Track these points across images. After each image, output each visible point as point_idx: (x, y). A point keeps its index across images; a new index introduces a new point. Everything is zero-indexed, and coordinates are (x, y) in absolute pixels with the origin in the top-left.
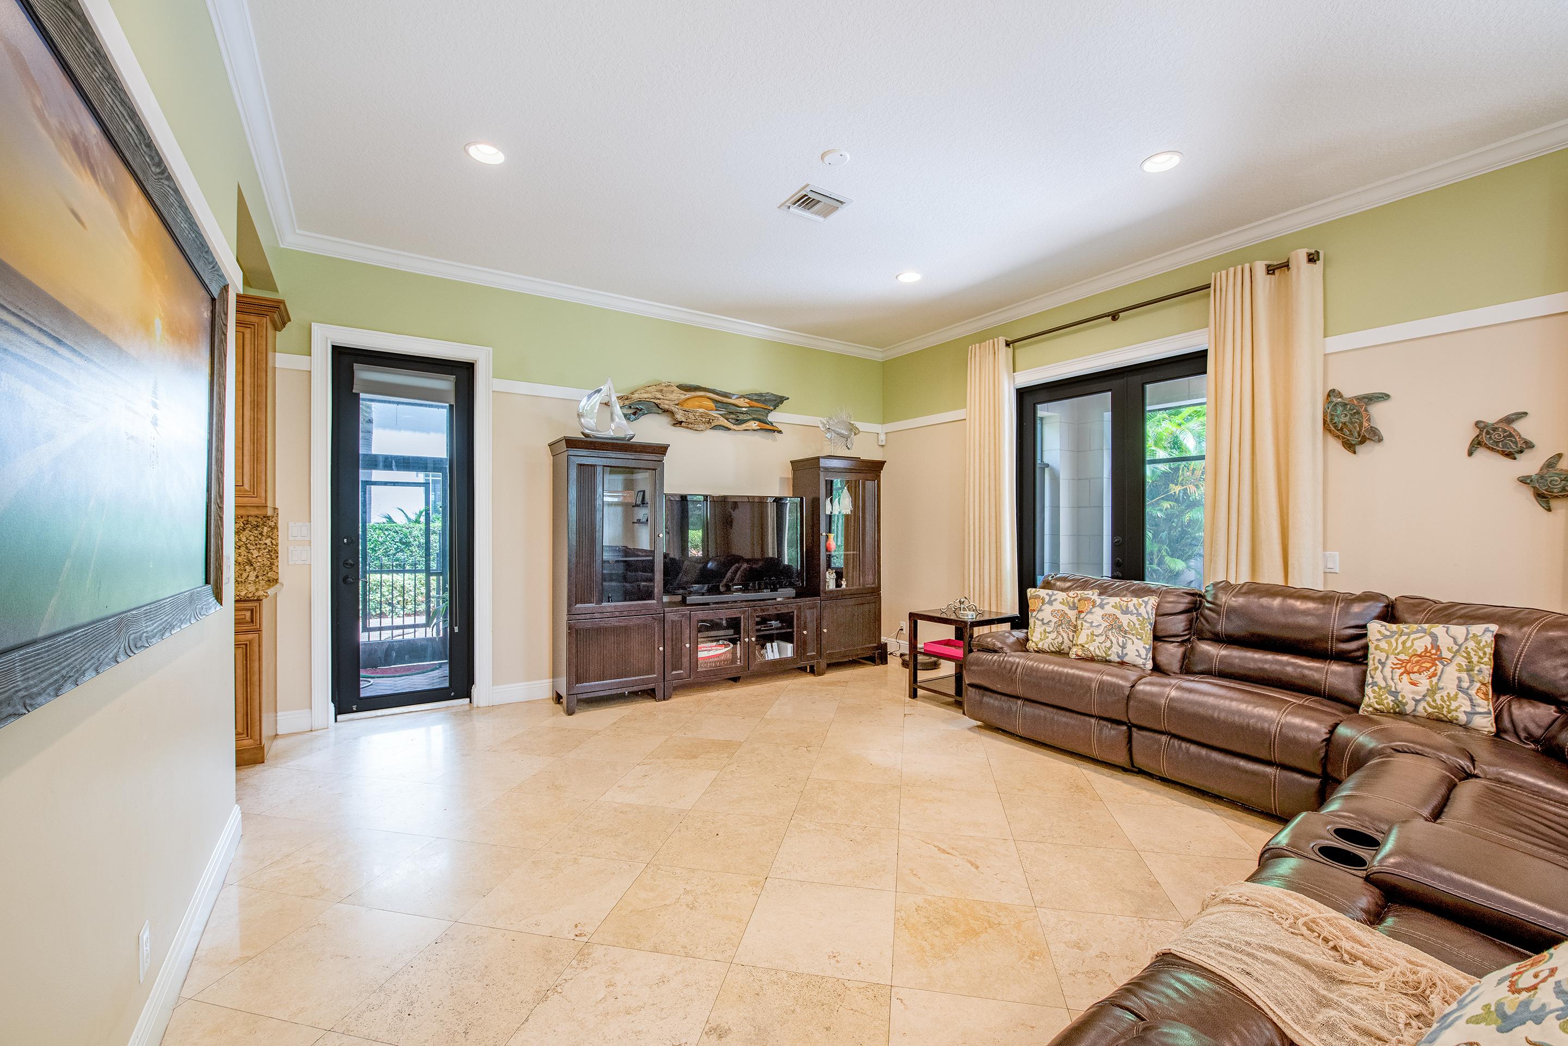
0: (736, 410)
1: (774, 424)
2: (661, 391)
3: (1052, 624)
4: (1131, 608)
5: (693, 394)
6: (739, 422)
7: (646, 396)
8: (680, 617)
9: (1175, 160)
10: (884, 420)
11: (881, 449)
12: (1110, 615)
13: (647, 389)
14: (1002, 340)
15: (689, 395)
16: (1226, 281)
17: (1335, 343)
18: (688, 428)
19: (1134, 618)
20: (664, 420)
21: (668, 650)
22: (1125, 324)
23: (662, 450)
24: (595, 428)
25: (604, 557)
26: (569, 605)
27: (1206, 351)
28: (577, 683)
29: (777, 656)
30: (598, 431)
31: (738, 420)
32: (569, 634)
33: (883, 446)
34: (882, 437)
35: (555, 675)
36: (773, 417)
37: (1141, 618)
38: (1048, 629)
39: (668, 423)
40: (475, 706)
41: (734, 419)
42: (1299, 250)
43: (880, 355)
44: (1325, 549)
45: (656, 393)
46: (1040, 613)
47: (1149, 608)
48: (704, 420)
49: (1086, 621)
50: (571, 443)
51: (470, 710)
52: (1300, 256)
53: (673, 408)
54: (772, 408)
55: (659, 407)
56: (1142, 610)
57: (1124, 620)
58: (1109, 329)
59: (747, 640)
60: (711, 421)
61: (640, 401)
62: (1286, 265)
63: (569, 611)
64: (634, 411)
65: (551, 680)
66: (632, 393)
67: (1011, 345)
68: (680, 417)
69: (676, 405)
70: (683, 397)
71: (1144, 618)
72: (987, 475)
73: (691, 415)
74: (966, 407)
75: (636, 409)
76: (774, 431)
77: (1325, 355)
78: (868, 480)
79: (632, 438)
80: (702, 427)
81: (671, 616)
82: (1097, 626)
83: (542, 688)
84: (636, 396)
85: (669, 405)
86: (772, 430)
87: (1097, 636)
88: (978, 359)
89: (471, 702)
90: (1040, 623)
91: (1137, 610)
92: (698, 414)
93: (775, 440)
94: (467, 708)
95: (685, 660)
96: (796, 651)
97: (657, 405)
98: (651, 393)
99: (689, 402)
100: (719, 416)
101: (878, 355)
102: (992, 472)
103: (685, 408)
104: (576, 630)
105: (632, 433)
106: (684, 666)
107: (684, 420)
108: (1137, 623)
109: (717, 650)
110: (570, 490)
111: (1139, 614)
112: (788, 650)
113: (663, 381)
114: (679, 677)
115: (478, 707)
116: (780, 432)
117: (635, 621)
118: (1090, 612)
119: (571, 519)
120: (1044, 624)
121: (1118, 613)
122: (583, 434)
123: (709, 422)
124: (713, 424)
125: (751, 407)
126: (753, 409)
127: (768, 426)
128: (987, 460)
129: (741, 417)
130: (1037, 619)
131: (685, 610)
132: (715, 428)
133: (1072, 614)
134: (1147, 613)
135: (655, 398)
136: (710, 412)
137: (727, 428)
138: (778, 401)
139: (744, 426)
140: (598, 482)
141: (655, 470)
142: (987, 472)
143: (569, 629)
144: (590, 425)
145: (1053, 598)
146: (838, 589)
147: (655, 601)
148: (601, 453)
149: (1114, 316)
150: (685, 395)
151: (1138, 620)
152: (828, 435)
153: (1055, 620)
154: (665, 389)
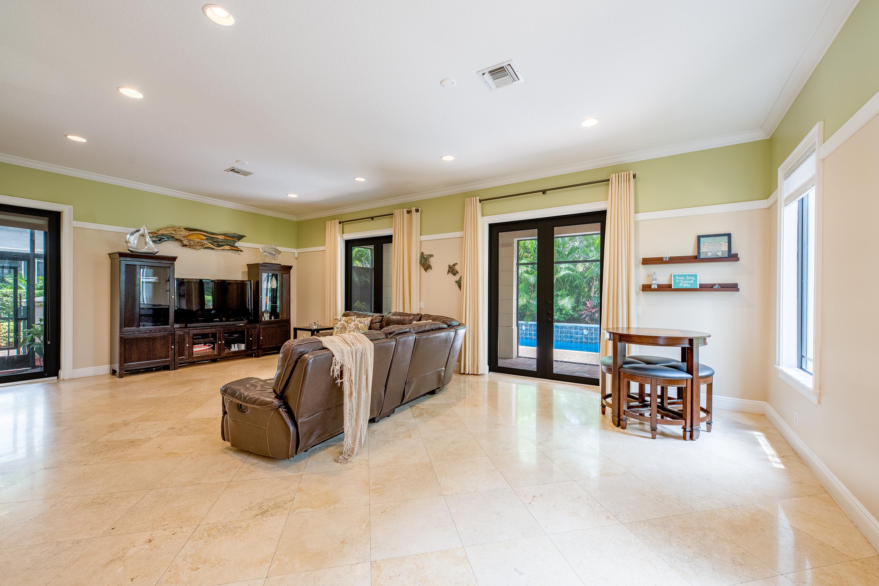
0: (217, 240)
1: (238, 247)
2: (175, 230)
3: (340, 328)
4: (363, 321)
5: (193, 232)
6: (219, 246)
7: (166, 232)
8: (183, 333)
9: (363, 180)
10: (298, 247)
11: (296, 260)
12: (356, 324)
13: (167, 229)
14: (337, 221)
15: (191, 233)
16: (397, 212)
17: (423, 238)
18: (190, 248)
19: (362, 325)
20: (177, 244)
21: (177, 347)
22: (376, 222)
23: (174, 259)
24: (136, 248)
25: (141, 307)
26: (121, 328)
27: (392, 235)
28: (125, 363)
29: (237, 349)
30: (138, 249)
31: (218, 245)
32: (121, 341)
33: (297, 258)
34: (296, 255)
35: (112, 362)
36: (237, 244)
37: (365, 324)
38: (338, 330)
39: (179, 245)
40: (61, 379)
41: (217, 244)
42: (413, 208)
43: (295, 218)
44: (420, 301)
45: (172, 231)
46: (337, 325)
47: (368, 321)
48: (199, 244)
49: (349, 326)
50: (122, 255)
51: (58, 382)
52: (413, 209)
53: (181, 239)
54: (237, 240)
55: (173, 238)
56: (366, 322)
57: (360, 325)
58: (370, 223)
59: (220, 342)
60: (203, 245)
61: (162, 235)
62: (411, 211)
63: (120, 331)
64: (159, 239)
65: (109, 365)
66: (158, 231)
67: (342, 223)
68: (185, 242)
69: (184, 237)
70: (187, 233)
71: (366, 325)
72: (332, 274)
73: (192, 242)
74: (325, 246)
75: (159, 238)
76: (238, 251)
77: (420, 241)
78: (284, 274)
79: (156, 253)
80: (198, 247)
81: (178, 333)
82: (352, 328)
83: (105, 369)
84: (160, 232)
85: (179, 237)
86: (238, 250)
87: (351, 331)
88: (329, 226)
89: (58, 378)
90: (336, 328)
91: (364, 322)
92: (196, 242)
93: (239, 254)
94: (56, 381)
95: (186, 352)
96: (247, 347)
97: (173, 237)
98: (169, 231)
99: (190, 236)
100: (208, 243)
101: (294, 219)
102: (334, 272)
103: (188, 239)
104: (125, 340)
105: (157, 250)
106: (185, 354)
107: (188, 244)
108: (363, 326)
109: (204, 347)
110: (121, 276)
111: (364, 323)
112: (243, 347)
113: (176, 225)
114: (182, 359)
115: (63, 380)
116: (241, 251)
117: (159, 334)
118: (350, 323)
119: (122, 289)
120: (337, 328)
121: (358, 323)
122: (129, 250)
123: (202, 246)
124: (204, 247)
125: (225, 239)
126: (227, 240)
127: (235, 248)
128: (332, 268)
129: (220, 244)
130: (336, 327)
131: (186, 330)
132: (205, 248)
133: (346, 324)
134: (367, 323)
135: (172, 234)
136: (202, 241)
137: (213, 248)
138: (240, 237)
139: (222, 248)
140: (137, 273)
141: (170, 267)
142: (332, 272)
143: (120, 339)
144: (133, 247)
145: (342, 319)
146: (270, 320)
147: (169, 326)
148: (139, 259)
149: (372, 218)
150: (188, 233)
151: (364, 325)
152: (265, 254)
153: (341, 327)
154: (177, 229)
